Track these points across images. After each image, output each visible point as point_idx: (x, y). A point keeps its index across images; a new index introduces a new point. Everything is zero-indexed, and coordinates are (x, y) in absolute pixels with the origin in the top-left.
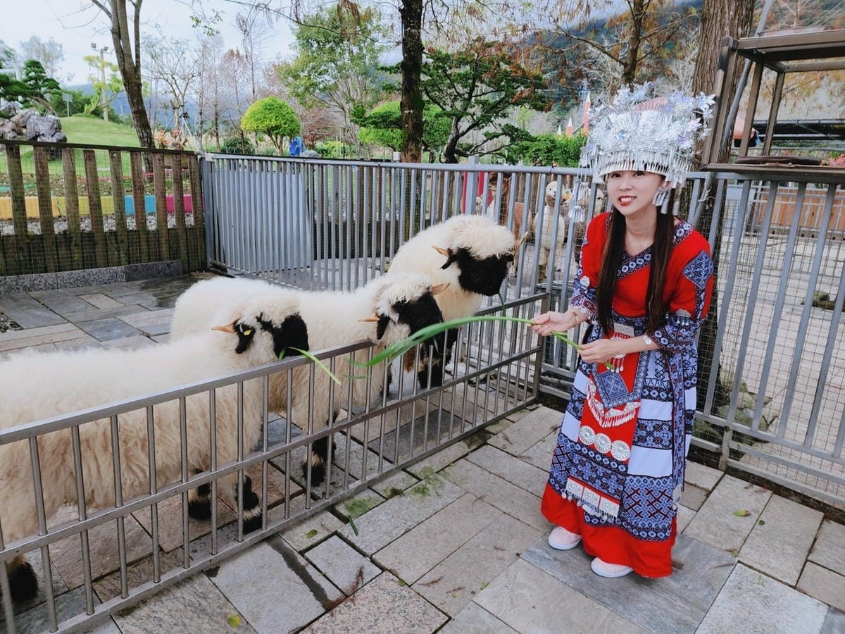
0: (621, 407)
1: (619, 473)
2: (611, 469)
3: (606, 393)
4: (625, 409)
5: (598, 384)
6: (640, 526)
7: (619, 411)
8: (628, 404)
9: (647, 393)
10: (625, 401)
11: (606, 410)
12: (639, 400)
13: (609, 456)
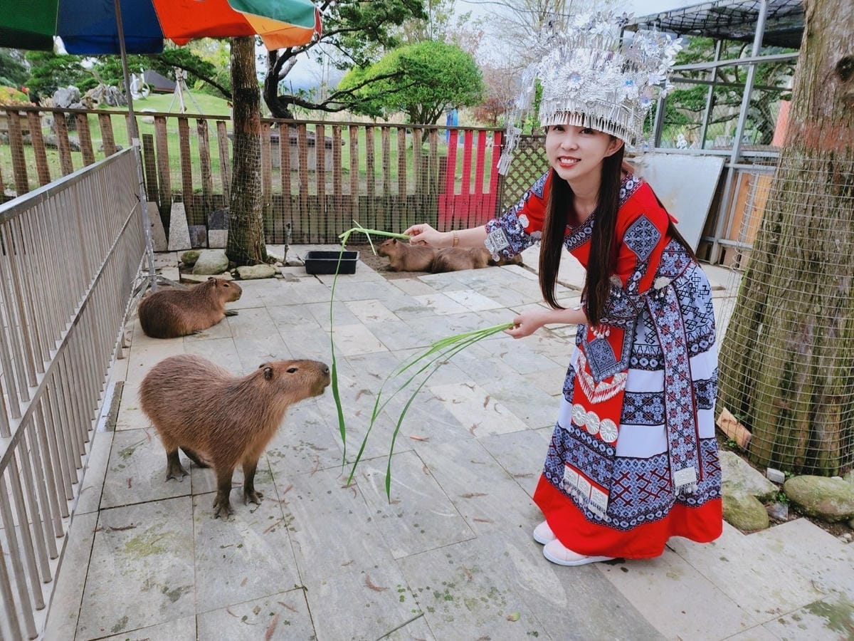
0: (609, 380)
1: (607, 457)
2: (599, 453)
3: (595, 364)
4: (613, 382)
5: (588, 355)
6: (622, 515)
7: (607, 384)
8: (616, 375)
9: (636, 361)
10: (613, 372)
11: (596, 384)
12: (626, 371)
13: (597, 437)
